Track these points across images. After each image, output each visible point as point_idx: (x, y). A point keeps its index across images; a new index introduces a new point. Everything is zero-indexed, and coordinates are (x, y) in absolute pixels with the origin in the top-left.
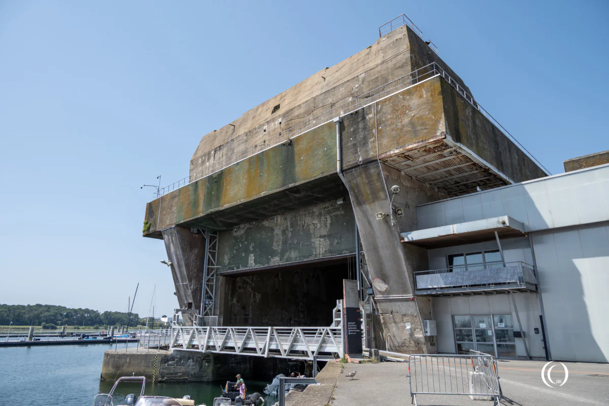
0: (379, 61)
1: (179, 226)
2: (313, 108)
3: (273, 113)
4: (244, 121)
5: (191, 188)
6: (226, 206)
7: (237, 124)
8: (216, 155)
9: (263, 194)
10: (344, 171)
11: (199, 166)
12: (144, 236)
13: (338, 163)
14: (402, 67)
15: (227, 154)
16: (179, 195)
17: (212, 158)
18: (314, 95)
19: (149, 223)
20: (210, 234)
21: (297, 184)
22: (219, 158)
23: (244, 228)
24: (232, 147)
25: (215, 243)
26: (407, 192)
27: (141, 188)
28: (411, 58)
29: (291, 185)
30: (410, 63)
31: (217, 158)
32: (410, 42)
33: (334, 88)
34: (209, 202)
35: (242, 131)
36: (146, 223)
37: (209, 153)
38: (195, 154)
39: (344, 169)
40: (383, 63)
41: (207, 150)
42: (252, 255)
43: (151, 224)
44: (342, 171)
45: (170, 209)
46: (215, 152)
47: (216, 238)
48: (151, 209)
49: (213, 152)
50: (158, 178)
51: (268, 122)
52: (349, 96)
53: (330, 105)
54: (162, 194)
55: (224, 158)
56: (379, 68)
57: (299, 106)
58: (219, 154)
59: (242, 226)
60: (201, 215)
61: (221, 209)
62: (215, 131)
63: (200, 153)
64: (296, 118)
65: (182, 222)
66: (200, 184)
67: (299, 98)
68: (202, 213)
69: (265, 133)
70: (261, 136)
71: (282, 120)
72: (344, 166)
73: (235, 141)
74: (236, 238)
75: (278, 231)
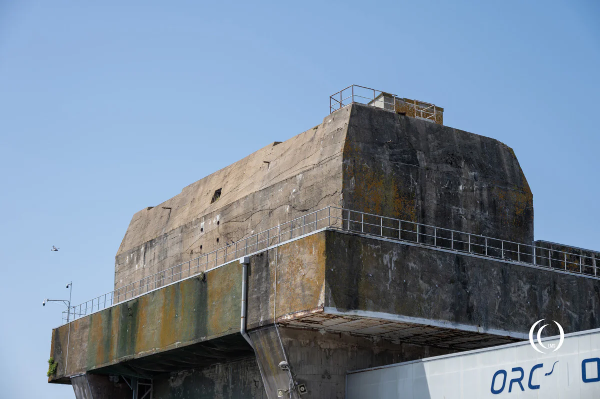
0: (316, 162)
1: (90, 373)
2: (251, 210)
3: (213, 200)
4: (183, 202)
5: (104, 318)
6: (141, 354)
7: (174, 207)
8: (147, 254)
9: (177, 344)
10: (249, 330)
11: (126, 268)
12: (49, 382)
13: (242, 320)
14: (334, 177)
15: (159, 257)
16: (91, 325)
17: (142, 258)
18: (253, 191)
19: (56, 362)
20: (138, 383)
21: (209, 338)
22: (151, 261)
23: (182, 376)
24: (165, 247)
25: (149, 394)
26: (327, 358)
27: (44, 304)
28: (344, 166)
29: (203, 339)
30: (341, 174)
31: (148, 260)
32: (346, 140)
33: (273, 186)
34: (122, 349)
35: (177, 222)
36: (52, 362)
37: (139, 250)
38: (123, 245)
39: (248, 328)
40: (319, 164)
41: (135, 244)
43: (57, 364)
44: (246, 331)
45: (81, 345)
46: (146, 248)
47: (149, 387)
48: (59, 337)
49: (143, 249)
50: (67, 287)
51: (205, 217)
52: (286, 204)
53: (269, 211)
54: (72, 319)
55: (156, 261)
56: (314, 172)
57: (238, 201)
58: (150, 254)
59: (180, 373)
60: (115, 361)
61: (137, 357)
62: (150, 208)
63: (125, 249)
64: (235, 220)
65: (94, 368)
66: (113, 312)
67: (242, 186)
68: (116, 359)
69: (202, 234)
70: (197, 237)
71: (221, 218)
72: (248, 324)
73: (169, 237)
74: (173, 391)
75: (218, 387)
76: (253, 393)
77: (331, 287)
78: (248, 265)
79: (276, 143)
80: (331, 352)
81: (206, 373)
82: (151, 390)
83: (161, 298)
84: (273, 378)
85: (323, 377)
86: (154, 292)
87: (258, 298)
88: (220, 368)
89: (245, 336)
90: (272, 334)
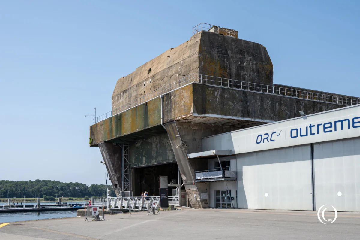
0: (188, 56)
1: (105, 142)
2: (163, 76)
3: (148, 73)
4: (136, 74)
5: (109, 121)
6: (124, 134)
7: (133, 76)
8: (124, 95)
9: (137, 130)
10: (165, 123)
11: (116, 101)
12: (90, 146)
13: (162, 120)
14: (195, 62)
15: (129, 97)
16: (104, 124)
17: (122, 97)
18: (164, 69)
19: (92, 139)
20: (124, 145)
21: (149, 127)
22: (125, 98)
23: (140, 142)
24: (131, 92)
25: (128, 150)
26: (195, 133)
27: (86, 117)
28: (199, 57)
29: (147, 127)
30: (198, 60)
31: (124, 98)
32: (200, 46)
33: (171, 66)
34: (117, 133)
35: (135, 82)
36: (90, 139)
37: (120, 94)
38: (114, 92)
39: (164, 123)
40: (189, 56)
41: (119, 91)
42: (144, 158)
43: (93, 139)
44: (163, 124)
45: (101, 132)
46: (123, 93)
47: (128, 147)
48: (92, 129)
49: (122, 94)
50: (94, 110)
51: (146, 80)
52: (177, 73)
53: (170, 76)
54: (97, 122)
55: (127, 98)
56: (187, 60)
57: (158, 73)
58: (125, 96)
59: (139, 141)
60: (114, 138)
61: (122, 135)
62: (124, 77)
63: (116, 94)
64: (157, 80)
65: (107, 140)
66: (113, 119)
67: (159, 67)
68: (115, 136)
69: (145, 87)
70: (143, 88)
71: (152, 80)
72: (164, 121)
73: (132, 88)
74: (137, 148)
75: (154, 145)
76: (167, 147)
77: (195, 106)
78: (163, 98)
79: (172, 49)
80: (196, 131)
81: (149, 140)
82: (129, 147)
83: (130, 112)
84: (174, 141)
85: (193, 140)
86: (127, 110)
87: (167, 111)
88: (154, 139)
89: (163, 126)
90: (173, 125)
